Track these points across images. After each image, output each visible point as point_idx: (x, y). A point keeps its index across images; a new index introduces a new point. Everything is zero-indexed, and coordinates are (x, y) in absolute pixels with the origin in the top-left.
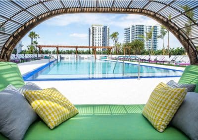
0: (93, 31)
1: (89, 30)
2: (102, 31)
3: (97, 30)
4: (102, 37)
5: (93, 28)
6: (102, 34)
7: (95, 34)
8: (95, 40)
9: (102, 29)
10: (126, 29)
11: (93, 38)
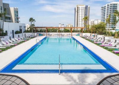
0: (78, 10)
1: (75, 9)
2: (84, 9)
3: (81, 9)
4: (84, 14)
5: (78, 7)
6: (84, 12)
7: (79, 12)
8: (79, 17)
9: (84, 8)
10: (102, 8)
11: (78, 15)
